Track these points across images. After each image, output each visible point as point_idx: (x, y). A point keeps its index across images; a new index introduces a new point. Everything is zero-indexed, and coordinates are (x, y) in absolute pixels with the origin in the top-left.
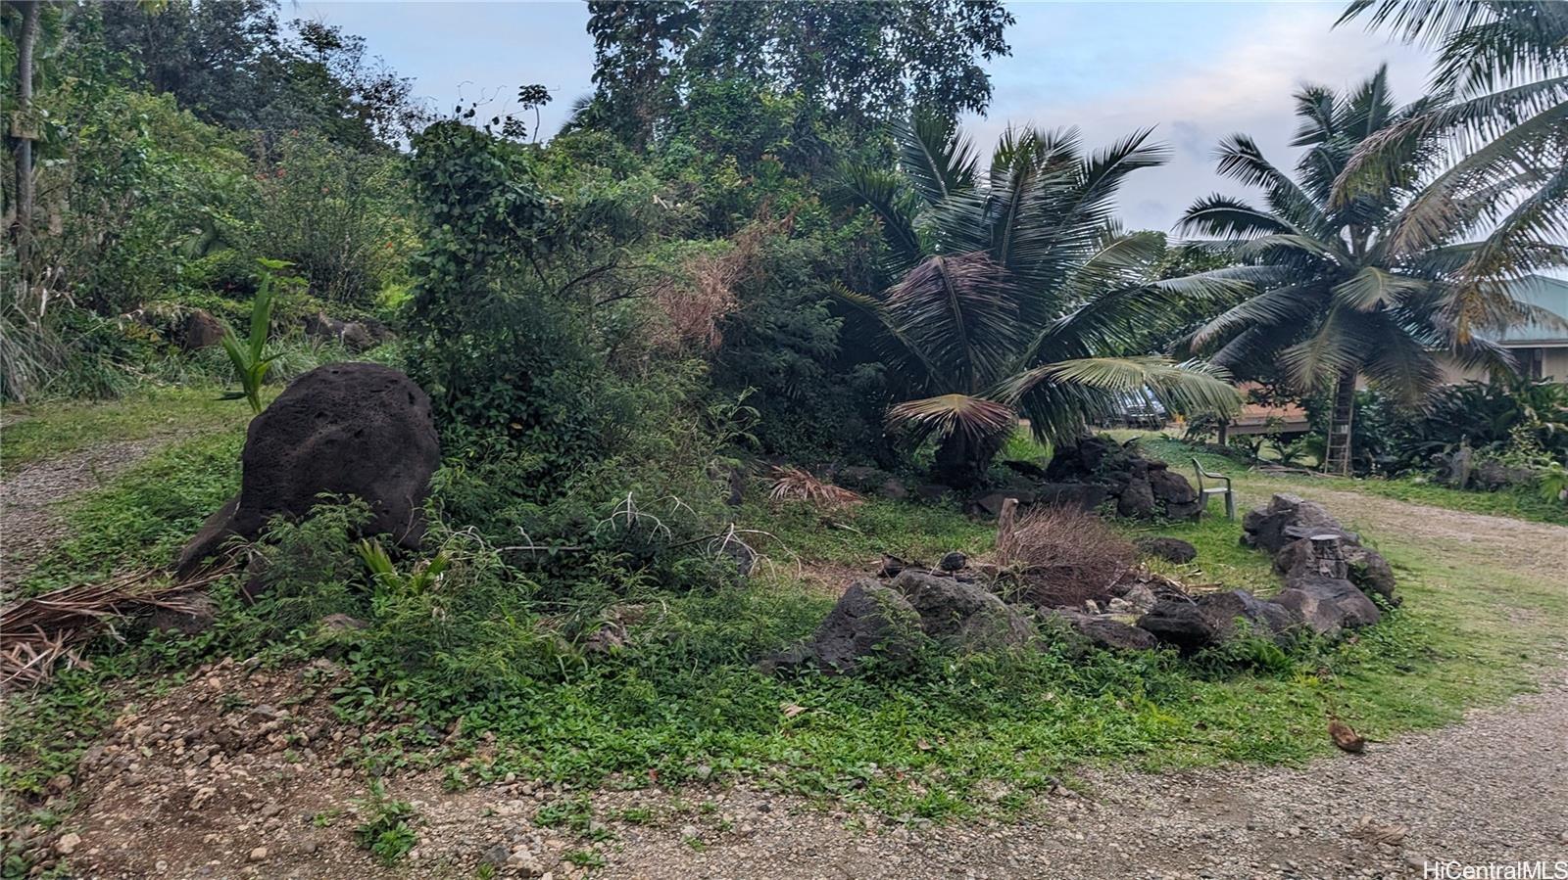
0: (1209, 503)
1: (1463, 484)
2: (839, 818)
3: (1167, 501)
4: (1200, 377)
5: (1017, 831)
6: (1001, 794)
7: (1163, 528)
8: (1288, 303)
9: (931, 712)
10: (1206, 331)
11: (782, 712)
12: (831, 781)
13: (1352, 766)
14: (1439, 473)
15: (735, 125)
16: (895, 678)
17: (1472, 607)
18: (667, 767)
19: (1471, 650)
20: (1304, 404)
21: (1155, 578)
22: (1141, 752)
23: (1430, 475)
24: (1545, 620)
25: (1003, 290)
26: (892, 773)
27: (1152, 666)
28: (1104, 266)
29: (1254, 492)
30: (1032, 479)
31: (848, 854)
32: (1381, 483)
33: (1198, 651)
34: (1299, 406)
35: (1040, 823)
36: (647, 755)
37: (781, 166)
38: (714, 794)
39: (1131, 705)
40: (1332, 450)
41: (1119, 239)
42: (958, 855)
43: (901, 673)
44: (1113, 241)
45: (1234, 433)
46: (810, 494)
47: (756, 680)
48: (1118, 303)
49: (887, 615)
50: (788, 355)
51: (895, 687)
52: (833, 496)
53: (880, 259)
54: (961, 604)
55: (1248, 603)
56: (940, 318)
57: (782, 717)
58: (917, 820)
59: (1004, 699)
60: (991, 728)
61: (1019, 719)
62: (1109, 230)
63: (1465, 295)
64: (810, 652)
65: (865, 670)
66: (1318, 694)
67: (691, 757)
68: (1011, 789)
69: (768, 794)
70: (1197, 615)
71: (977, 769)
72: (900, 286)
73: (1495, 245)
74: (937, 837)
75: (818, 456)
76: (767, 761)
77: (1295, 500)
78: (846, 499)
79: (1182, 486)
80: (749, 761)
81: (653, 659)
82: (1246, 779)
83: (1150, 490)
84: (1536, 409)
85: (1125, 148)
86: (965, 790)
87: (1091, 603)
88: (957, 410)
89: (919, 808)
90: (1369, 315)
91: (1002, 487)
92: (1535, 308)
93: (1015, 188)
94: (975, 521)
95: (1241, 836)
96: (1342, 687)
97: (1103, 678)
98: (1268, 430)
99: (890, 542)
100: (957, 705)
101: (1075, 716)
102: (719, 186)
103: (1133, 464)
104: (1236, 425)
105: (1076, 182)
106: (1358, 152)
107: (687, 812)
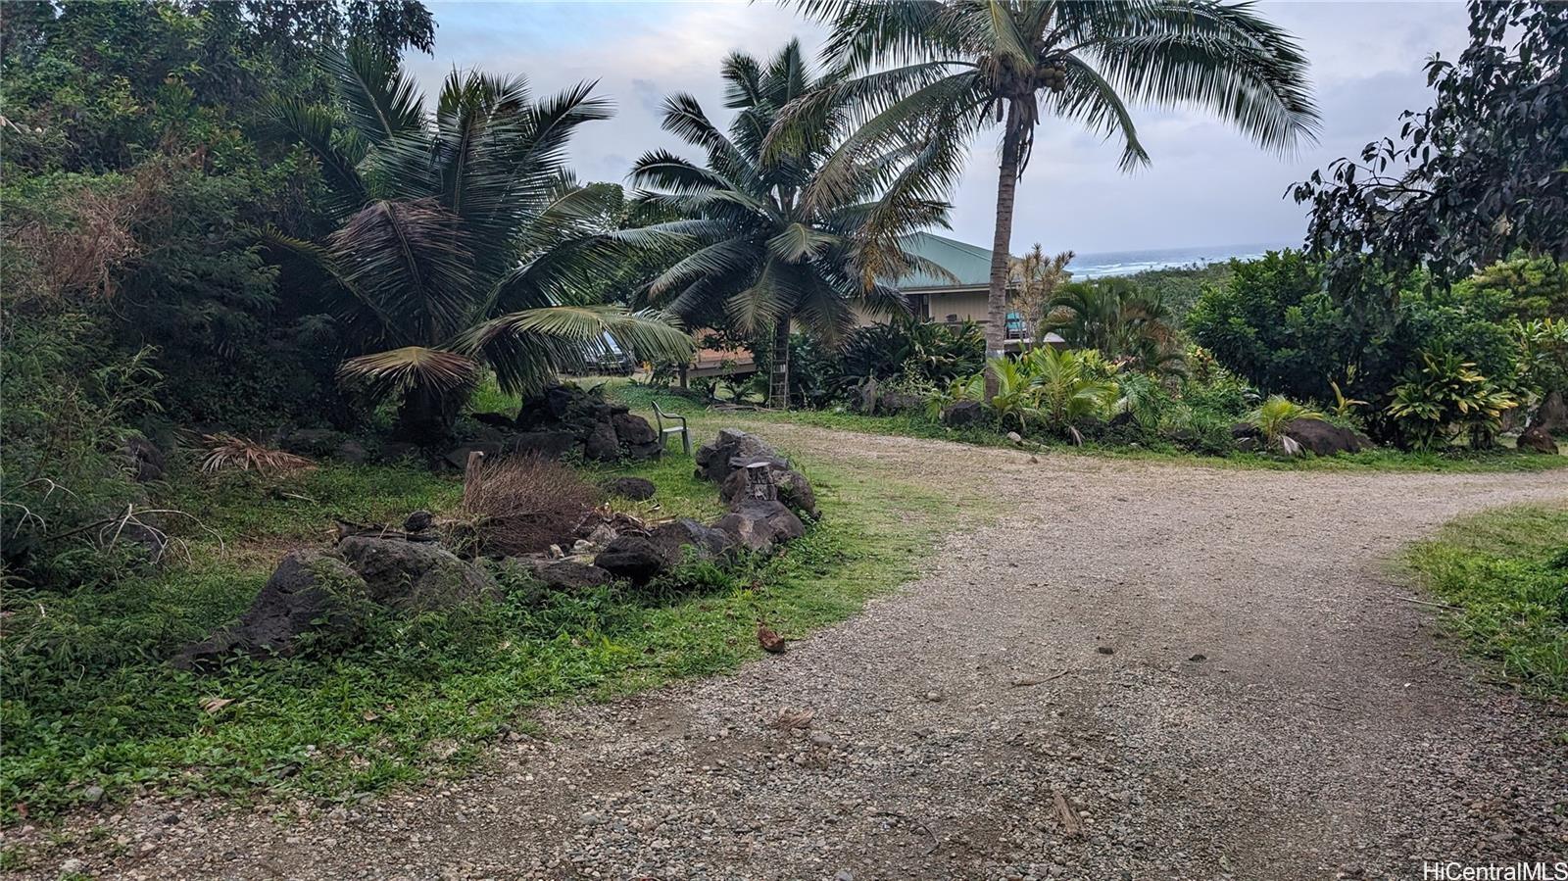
0: (669, 443)
1: (872, 410)
2: (266, 812)
3: (631, 443)
4: (658, 325)
5: (466, 785)
6: (451, 751)
7: (628, 467)
8: (731, 255)
9: (379, 681)
10: (663, 281)
11: (202, 709)
12: (258, 772)
13: (775, 664)
14: (854, 403)
15: (126, 41)
16: (340, 651)
17: (875, 514)
18: (42, 798)
19: (872, 550)
20: (750, 347)
21: (618, 516)
22: (593, 685)
23: (847, 404)
24: (926, 519)
25: (458, 239)
26: (332, 752)
27: (606, 601)
28: (559, 216)
29: (705, 428)
30: (502, 431)
31: (275, 848)
32: (811, 415)
33: (648, 581)
34: (746, 349)
35: (490, 773)
36: (15, 787)
37: (191, 93)
38: (107, 817)
39: (586, 642)
40: (774, 387)
41: (574, 189)
42: (402, 823)
43: (346, 645)
44: (567, 191)
45: (694, 376)
46: (252, 463)
47: (169, 678)
48: (574, 253)
49: (326, 587)
50: (213, 308)
51: (339, 660)
52: (280, 463)
53: (319, 202)
54: (410, 565)
55: (694, 530)
56: (391, 266)
57: (202, 714)
58: (356, 796)
59: (459, 655)
60: (444, 686)
61: (475, 673)
62: (563, 180)
63: (867, 249)
64: (237, 638)
65: (303, 647)
66: (752, 605)
67: (75, 781)
68: (462, 744)
69: (178, 803)
70: (647, 547)
71: (427, 730)
72: (343, 232)
73: (886, 205)
74: (380, 809)
75: (262, 420)
76: (180, 766)
77: (738, 433)
78: (297, 466)
79: (643, 428)
80: (154, 770)
81: (26, 673)
82: (686, 693)
83: (614, 434)
84: (923, 345)
85: (571, 100)
86: (413, 754)
87: (555, 547)
88: (416, 363)
89: (361, 783)
90: (796, 265)
91: (471, 440)
92: (920, 258)
93: (463, 133)
94: (443, 477)
95: (678, 748)
96: (771, 596)
97: (557, 620)
98: (725, 372)
99: (348, 508)
100: (409, 668)
101: (531, 661)
102: (108, 111)
103: (596, 410)
104: (696, 369)
105: (526, 131)
106: (779, 118)
107: (69, 844)
